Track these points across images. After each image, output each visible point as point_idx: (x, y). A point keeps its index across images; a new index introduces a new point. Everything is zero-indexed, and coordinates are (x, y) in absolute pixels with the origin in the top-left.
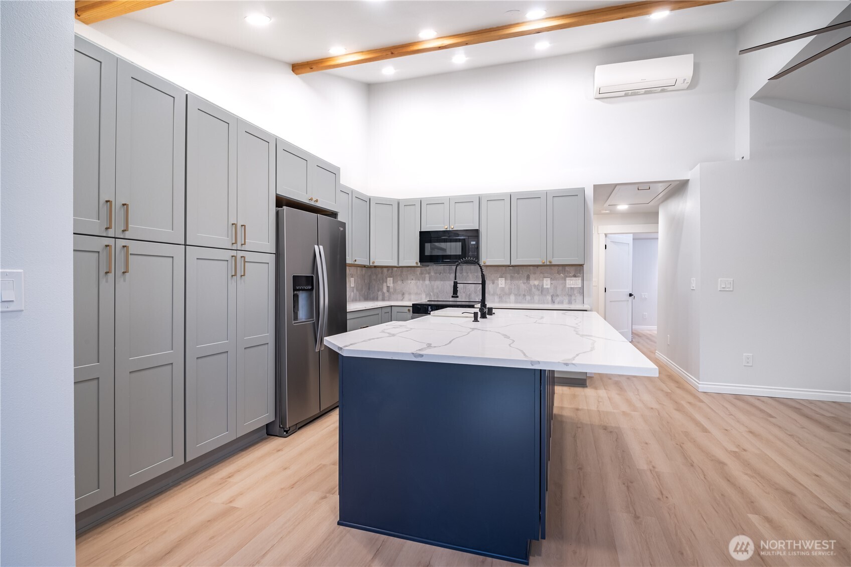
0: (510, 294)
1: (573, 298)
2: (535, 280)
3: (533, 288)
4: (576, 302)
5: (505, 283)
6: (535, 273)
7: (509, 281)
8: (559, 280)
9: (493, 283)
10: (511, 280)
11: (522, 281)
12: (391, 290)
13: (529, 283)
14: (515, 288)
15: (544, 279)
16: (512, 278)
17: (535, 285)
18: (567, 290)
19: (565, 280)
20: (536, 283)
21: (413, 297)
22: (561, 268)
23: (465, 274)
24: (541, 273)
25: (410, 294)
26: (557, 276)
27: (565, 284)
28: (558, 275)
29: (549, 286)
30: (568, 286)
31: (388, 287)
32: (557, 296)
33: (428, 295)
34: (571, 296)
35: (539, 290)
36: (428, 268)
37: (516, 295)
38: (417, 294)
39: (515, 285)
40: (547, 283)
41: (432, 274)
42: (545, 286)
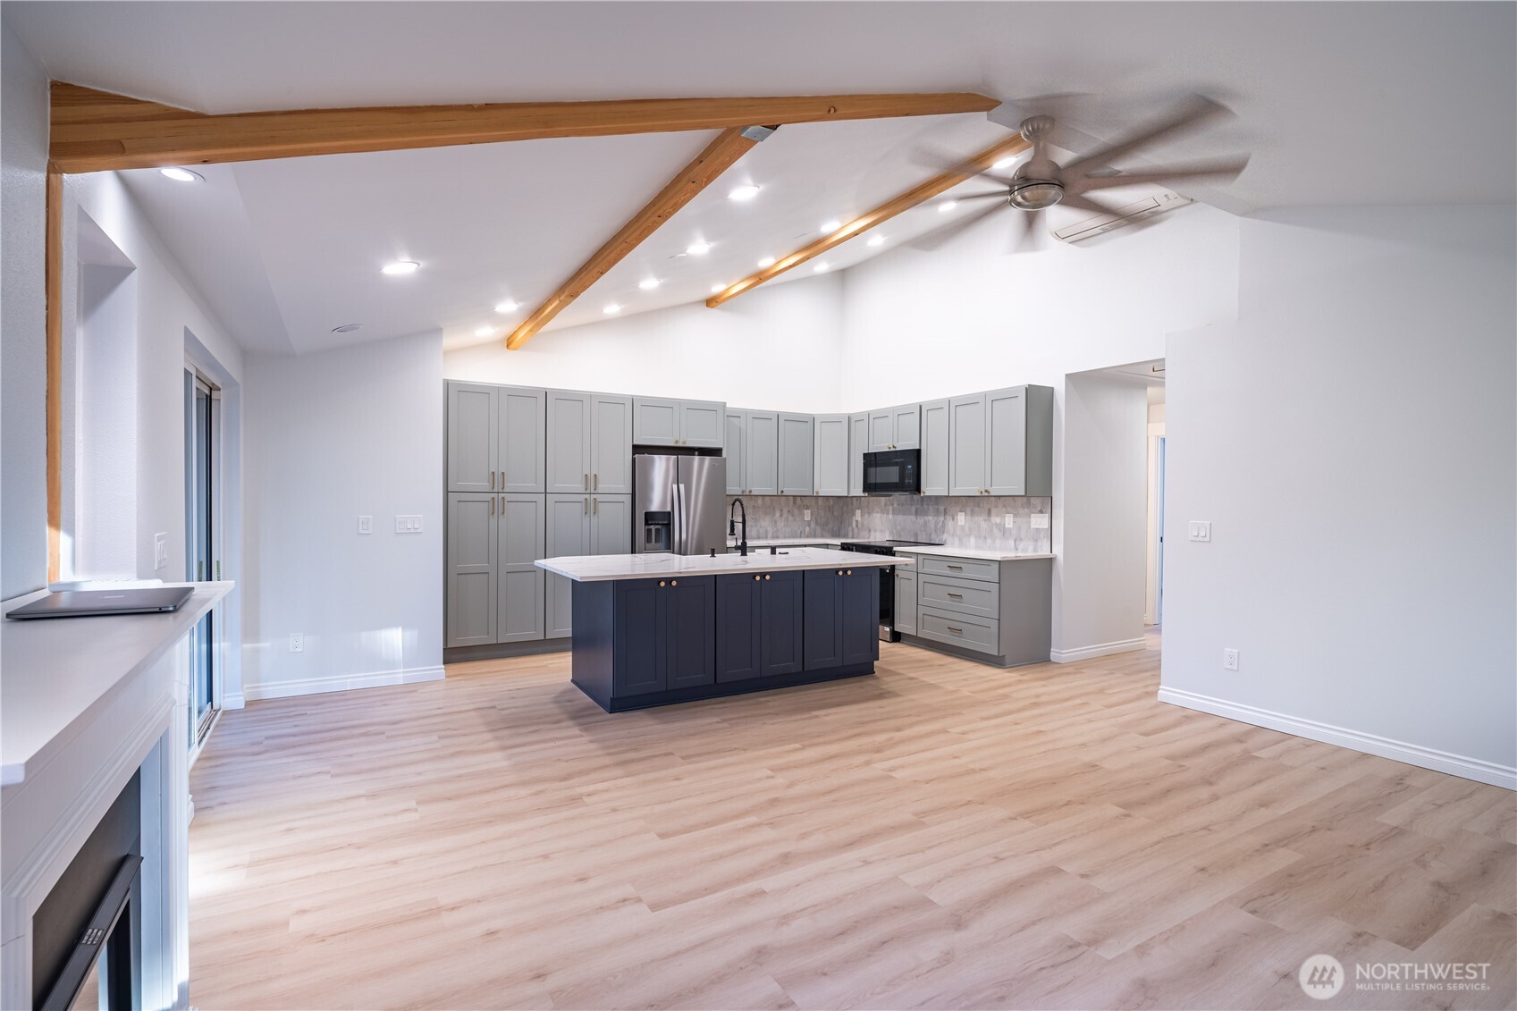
0: (969, 535)
1: (1039, 544)
2: (997, 516)
3: (995, 527)
4: (1042, 549)
5: (965, 519)
6: (996, 507)
7: (969, 517)
8: (1023, 517)
9: (953, 519)
10: (972, 516)
11: (982, 518)
12: (860, 525)
13: (990, 521)
14: (975, 527)
15: (1007, 514)
16: (972, 514)
17: (996, 524)
18: (1032, 532)
19: (1030, 517)
20: (998, 520)
21: (878, 534)
22: (1025, 499)
23: (925, 506)
24: (1004, 506)
25: (875, 531)
26: (1021, 512)
27: (1030, 522)
28: (1021, 508)
29: (1011, 526)
30: (1032, 526)
31: (857, 521)
32: (1021, 540)
33: (891, 533)
34: (1036, 541)
35: (1001, 532)
36: (891, 498)
37: (976, 537)
38: (882, 531)
39: (975, 523)
40: (1009, 521)
41: (895, 505)
42: (1007, 526)
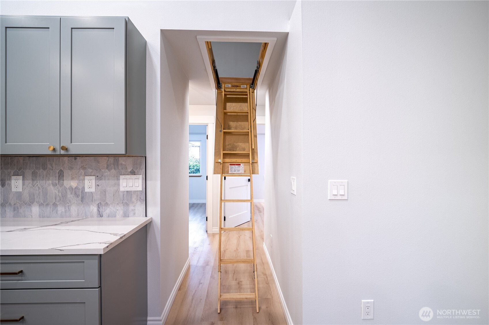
0: (30, 203)
1: (131, 207)
2: (73, 179)
3: (69, 192)
4: (134, 214)
5: (23, 184)
6: (71, 168)
7: (29, 182)
8: (109, 179)
9: (3, 185)
10: (33, 180)
11: (50, 182)
13: (63, 185)
14: (39, 193)
15: (86, 177)
16: (35, 176)
17: (71, 188)
18: (121, 194)
19: (118, 179)
20: (74, 184)
22: (111, 160)
24: (84, 168)
26: (107, 173)
27: (119, 185)
28: (107, 170)
29: (93, 190)
30: (122, 189)
32: (107, 204)
34: (127, 205)
35: (78, 196)
37: (41, 205)
39: (39, 188)
40: (90, 184)
42: (87, 190)
